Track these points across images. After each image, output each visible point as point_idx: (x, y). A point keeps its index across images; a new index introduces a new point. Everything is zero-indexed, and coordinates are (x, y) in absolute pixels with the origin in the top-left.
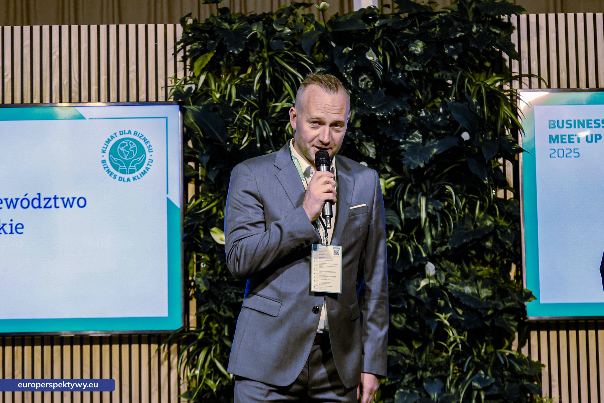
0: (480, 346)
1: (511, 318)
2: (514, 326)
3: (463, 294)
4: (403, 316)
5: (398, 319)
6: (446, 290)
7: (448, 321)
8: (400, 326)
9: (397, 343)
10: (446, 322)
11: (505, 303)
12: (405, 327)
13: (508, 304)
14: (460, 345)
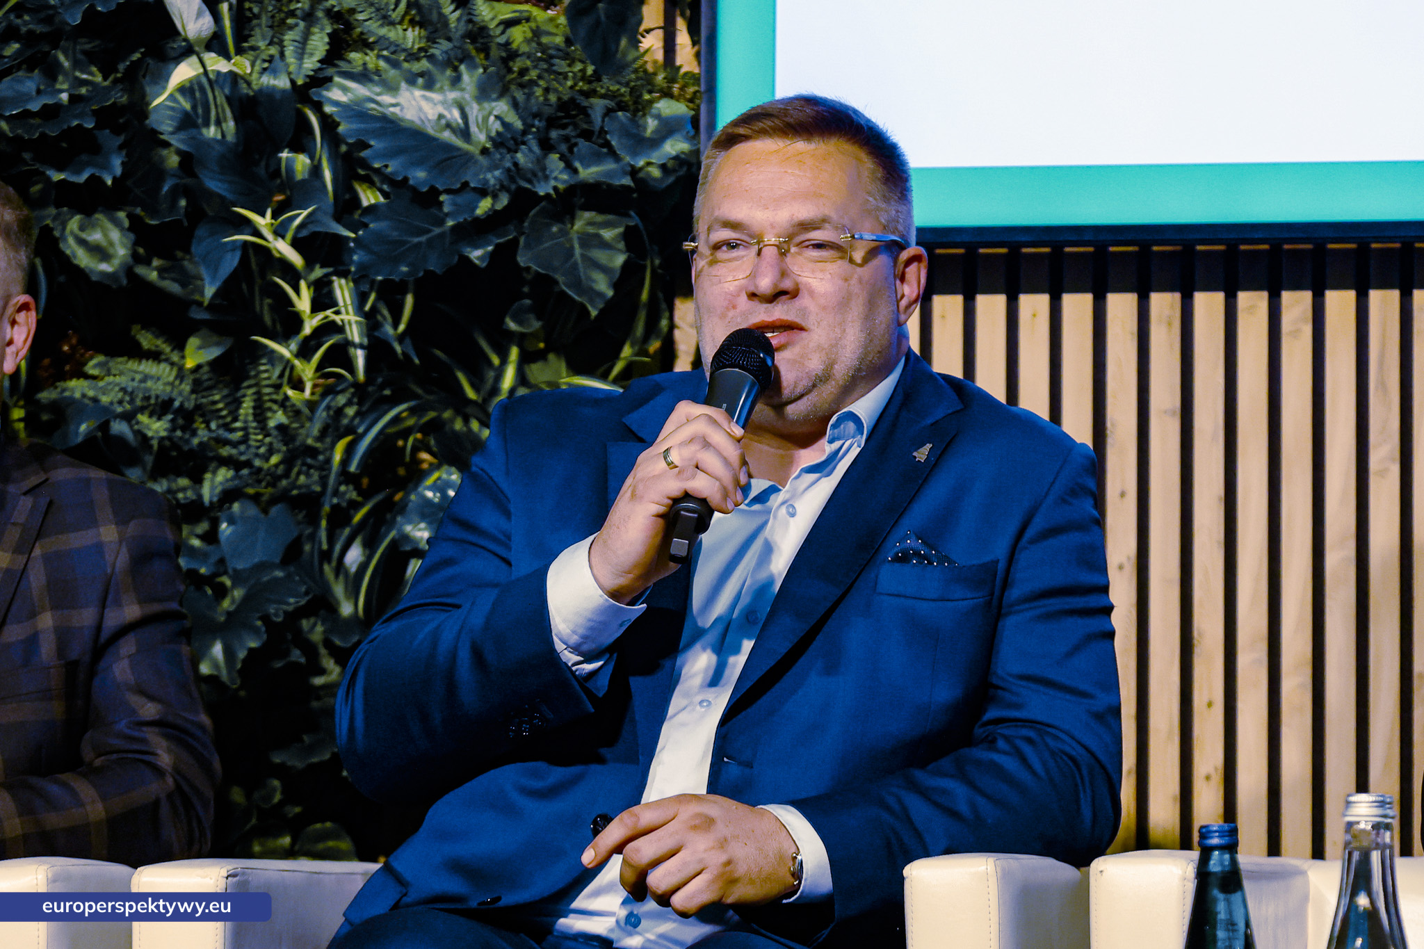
0: (496, 361)
1: (608, 234)
2: (605, 270)
3: (390, 126)
4: (117, 223)
5: (96, 237)
6: (318, 107)
7: (296, 244)
8: (105, 267)
9: (138, 345)
10: (283, 248)
11: (577, 165)
12: (129, 271)
13: (588, 173)
14: (360, 357)
